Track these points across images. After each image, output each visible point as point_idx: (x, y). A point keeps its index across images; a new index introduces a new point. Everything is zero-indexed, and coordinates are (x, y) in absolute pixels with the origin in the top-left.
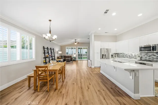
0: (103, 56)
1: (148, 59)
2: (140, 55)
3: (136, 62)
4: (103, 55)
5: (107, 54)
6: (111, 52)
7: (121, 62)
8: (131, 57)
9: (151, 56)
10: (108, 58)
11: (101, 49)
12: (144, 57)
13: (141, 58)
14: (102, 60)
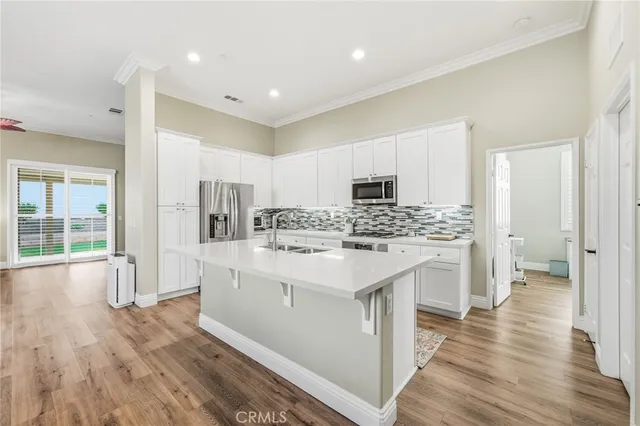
0: (214, 227)
1: (371, 228)
2: (351, 215)
3: (343, 242)
4: (213, 218)
5: (235, 214)
6: (251, 202)
7: (304, 252)
8: (323, 224)
9: (378, 216)
10: (240, 235)
11: (202, 185)
12: (362, 221)
14: (209, 245)
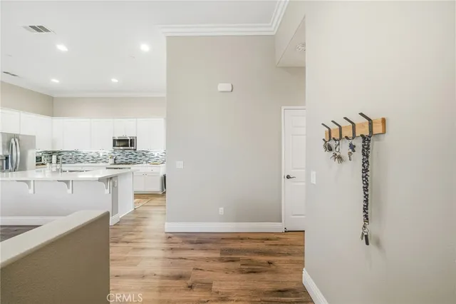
1: (124, 161)
2: (113, 154)
3: (107, 167)
5: (17, 155)
8: (95, 160)
9: (128, 155)
12: (119, 158)
13: (115, 160)
